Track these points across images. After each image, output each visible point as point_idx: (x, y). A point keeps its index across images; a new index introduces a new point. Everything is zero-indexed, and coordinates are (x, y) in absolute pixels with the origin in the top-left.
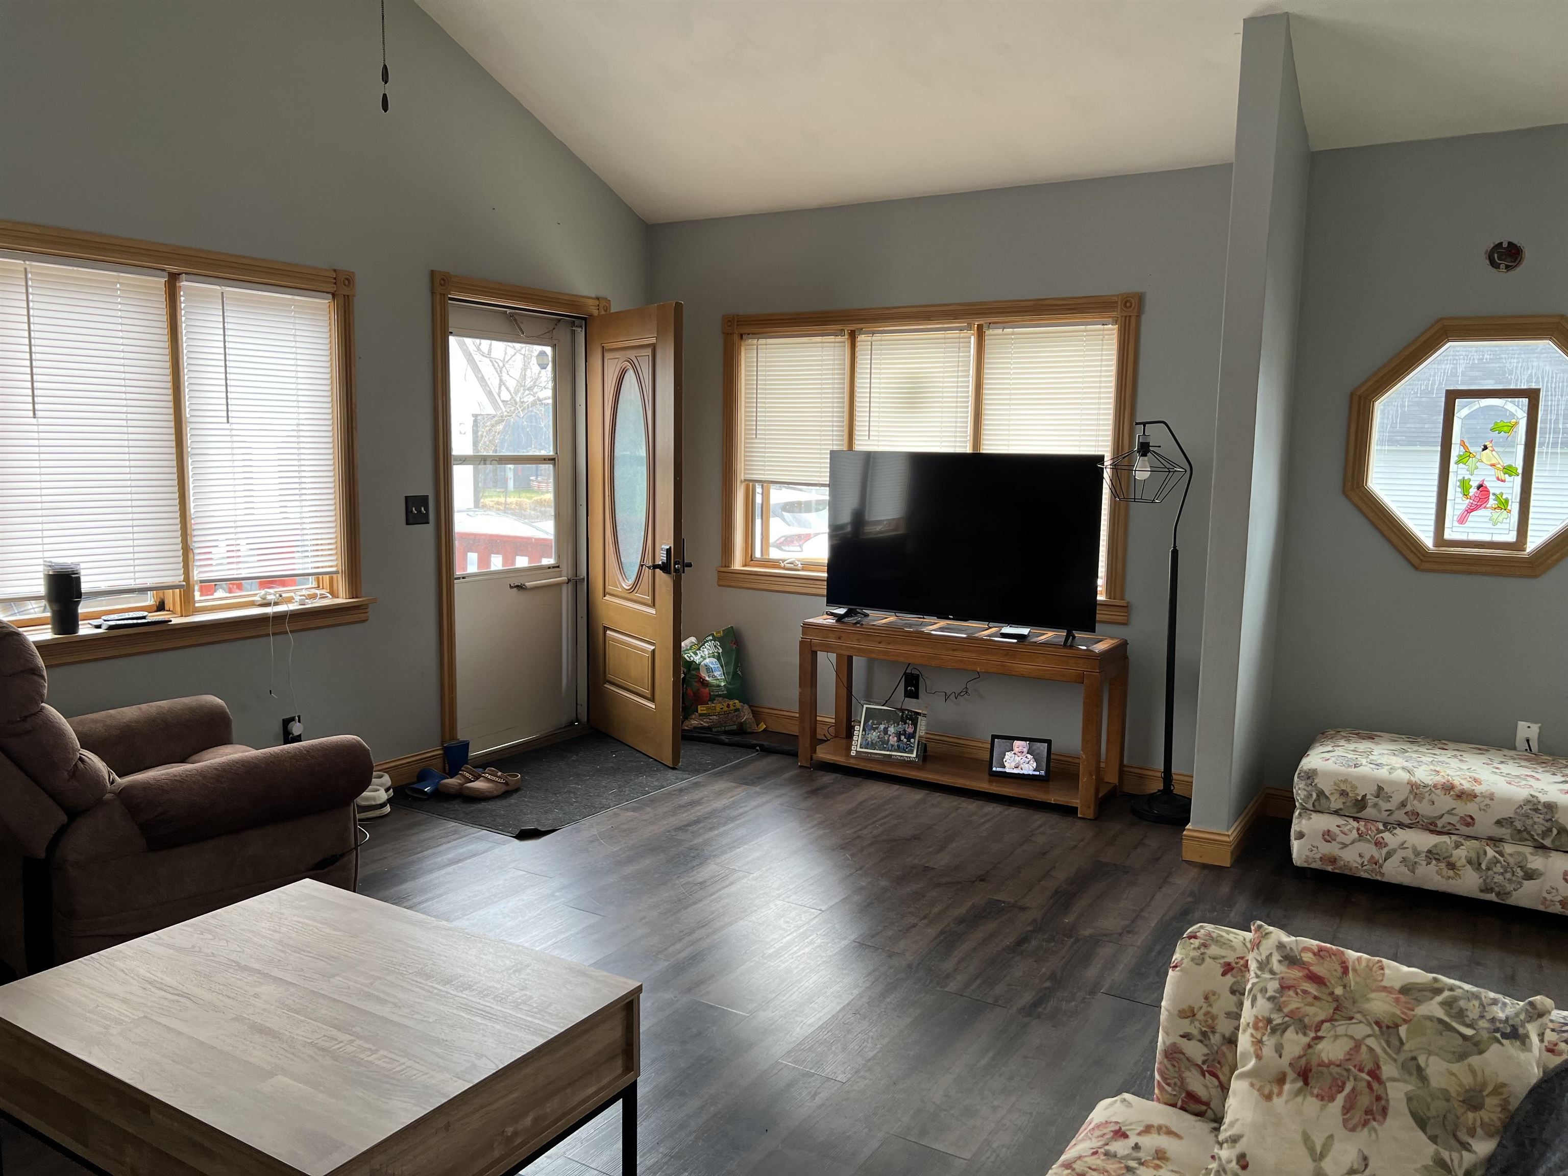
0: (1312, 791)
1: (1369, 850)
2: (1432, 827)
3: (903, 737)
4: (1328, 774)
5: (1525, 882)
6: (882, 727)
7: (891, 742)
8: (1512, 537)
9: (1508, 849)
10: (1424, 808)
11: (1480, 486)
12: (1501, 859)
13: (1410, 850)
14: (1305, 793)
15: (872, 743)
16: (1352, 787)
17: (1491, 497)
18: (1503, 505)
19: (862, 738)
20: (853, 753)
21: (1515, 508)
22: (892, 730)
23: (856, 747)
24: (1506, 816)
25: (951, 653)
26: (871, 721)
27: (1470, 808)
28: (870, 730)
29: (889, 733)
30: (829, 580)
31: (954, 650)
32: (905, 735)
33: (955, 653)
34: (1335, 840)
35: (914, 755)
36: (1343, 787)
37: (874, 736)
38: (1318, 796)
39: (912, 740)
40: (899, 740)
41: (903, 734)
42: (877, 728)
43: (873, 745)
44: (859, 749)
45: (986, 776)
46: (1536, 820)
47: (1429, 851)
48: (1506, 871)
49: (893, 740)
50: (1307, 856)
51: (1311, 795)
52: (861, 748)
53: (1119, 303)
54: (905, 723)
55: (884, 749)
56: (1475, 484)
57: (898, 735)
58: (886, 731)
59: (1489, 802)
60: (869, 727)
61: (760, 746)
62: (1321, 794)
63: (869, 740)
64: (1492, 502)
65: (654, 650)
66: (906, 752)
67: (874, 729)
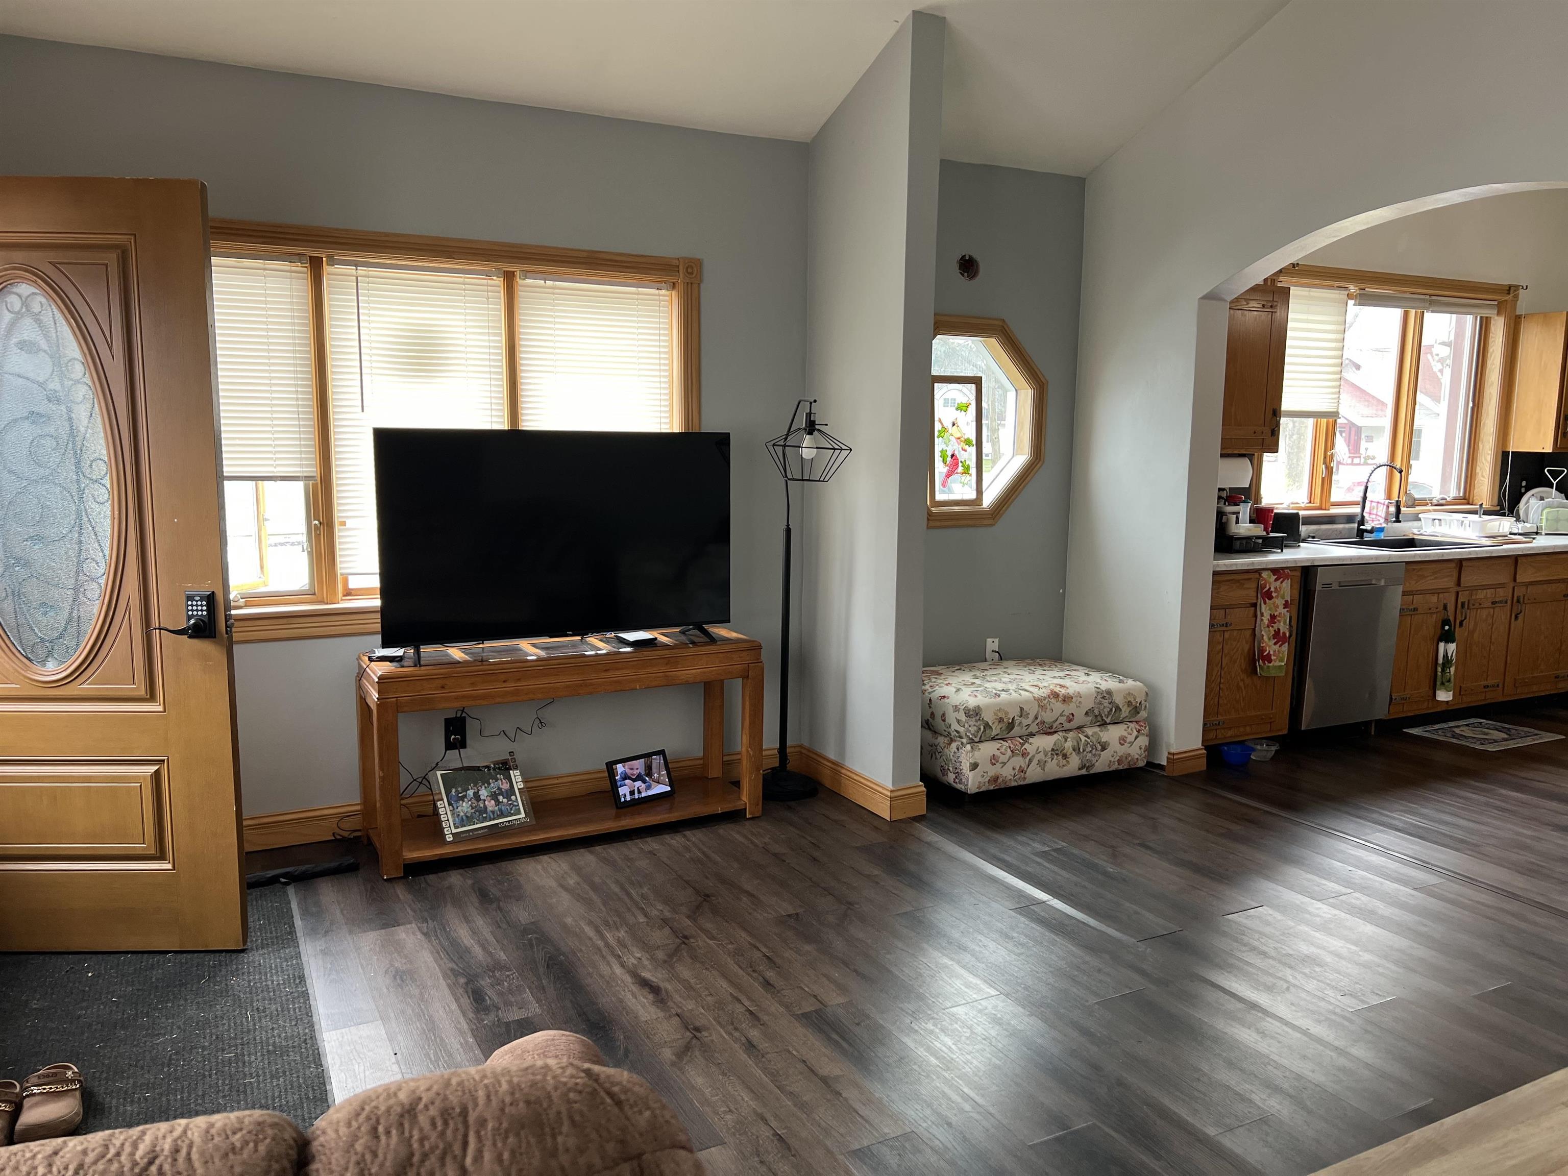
0: (980, 725)
1: (1018, 762)
2: (1049, 731)
3: (501, 798)
4: (988, 706)
5: (1102, 753)
6: (471, 793)
7: (490, 809)
8: (972, 495)
9: (1090, 731)
10: (1048, 717)
11: (953, 456)
12: (1089, 740)
13: (1042, 753)
14: (975, 728)
15: (467, 817)
16: (1005, 714)
17: (960, 464)
18: (967, 471)
19: (453, 814)
20: (449, 838)
21: (973, 471)
22: (484, 793)
23: (450, 830)
24: (1090, 707)
25: (603, 675)
26: (454, 791)
27: (1071, 708)
28: (457, 801)
29: (482, 797)
30: (384, 611)
31: (606, 670)
32: (501, 794)
33: (611, 674)
34: (997, 762)
35: (523, 815)
36: (1000, 715)
37: (465, 807)
38: (984, 728)
39: (513, 798)
40: (498, 803)
41: (499, 794)
42: (465, 796)
43: (469, 819)
44: (454, 831)
45: (613, 811)
46: (1105, 705)
47: (1053, 750)
48: (1093, 749)
49: (491, 805)
50: (980, 782)
51: (980, 729)
52: (456, 828)
53: (681, 267)
54: (497, 780)
55: (485, 820)
56: (949, 453)
57: (494, 796)
58: (477, 796)
59: (1079, 699)
60: (455, 799)
61: (284, 875)
62: (987, 726)
63: (462, 814)
64: (960, 469)
65: (157, 772)
66: (512, 815)
67: (462, 799)
